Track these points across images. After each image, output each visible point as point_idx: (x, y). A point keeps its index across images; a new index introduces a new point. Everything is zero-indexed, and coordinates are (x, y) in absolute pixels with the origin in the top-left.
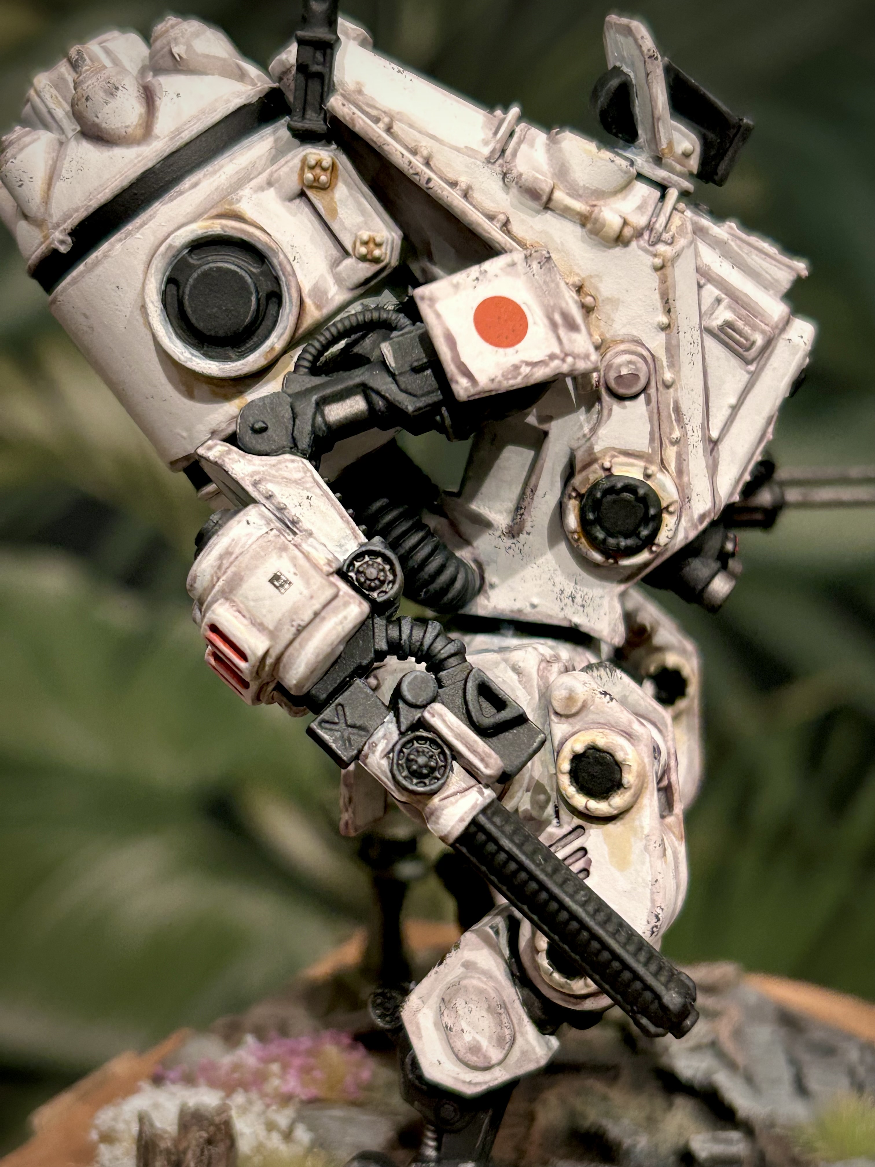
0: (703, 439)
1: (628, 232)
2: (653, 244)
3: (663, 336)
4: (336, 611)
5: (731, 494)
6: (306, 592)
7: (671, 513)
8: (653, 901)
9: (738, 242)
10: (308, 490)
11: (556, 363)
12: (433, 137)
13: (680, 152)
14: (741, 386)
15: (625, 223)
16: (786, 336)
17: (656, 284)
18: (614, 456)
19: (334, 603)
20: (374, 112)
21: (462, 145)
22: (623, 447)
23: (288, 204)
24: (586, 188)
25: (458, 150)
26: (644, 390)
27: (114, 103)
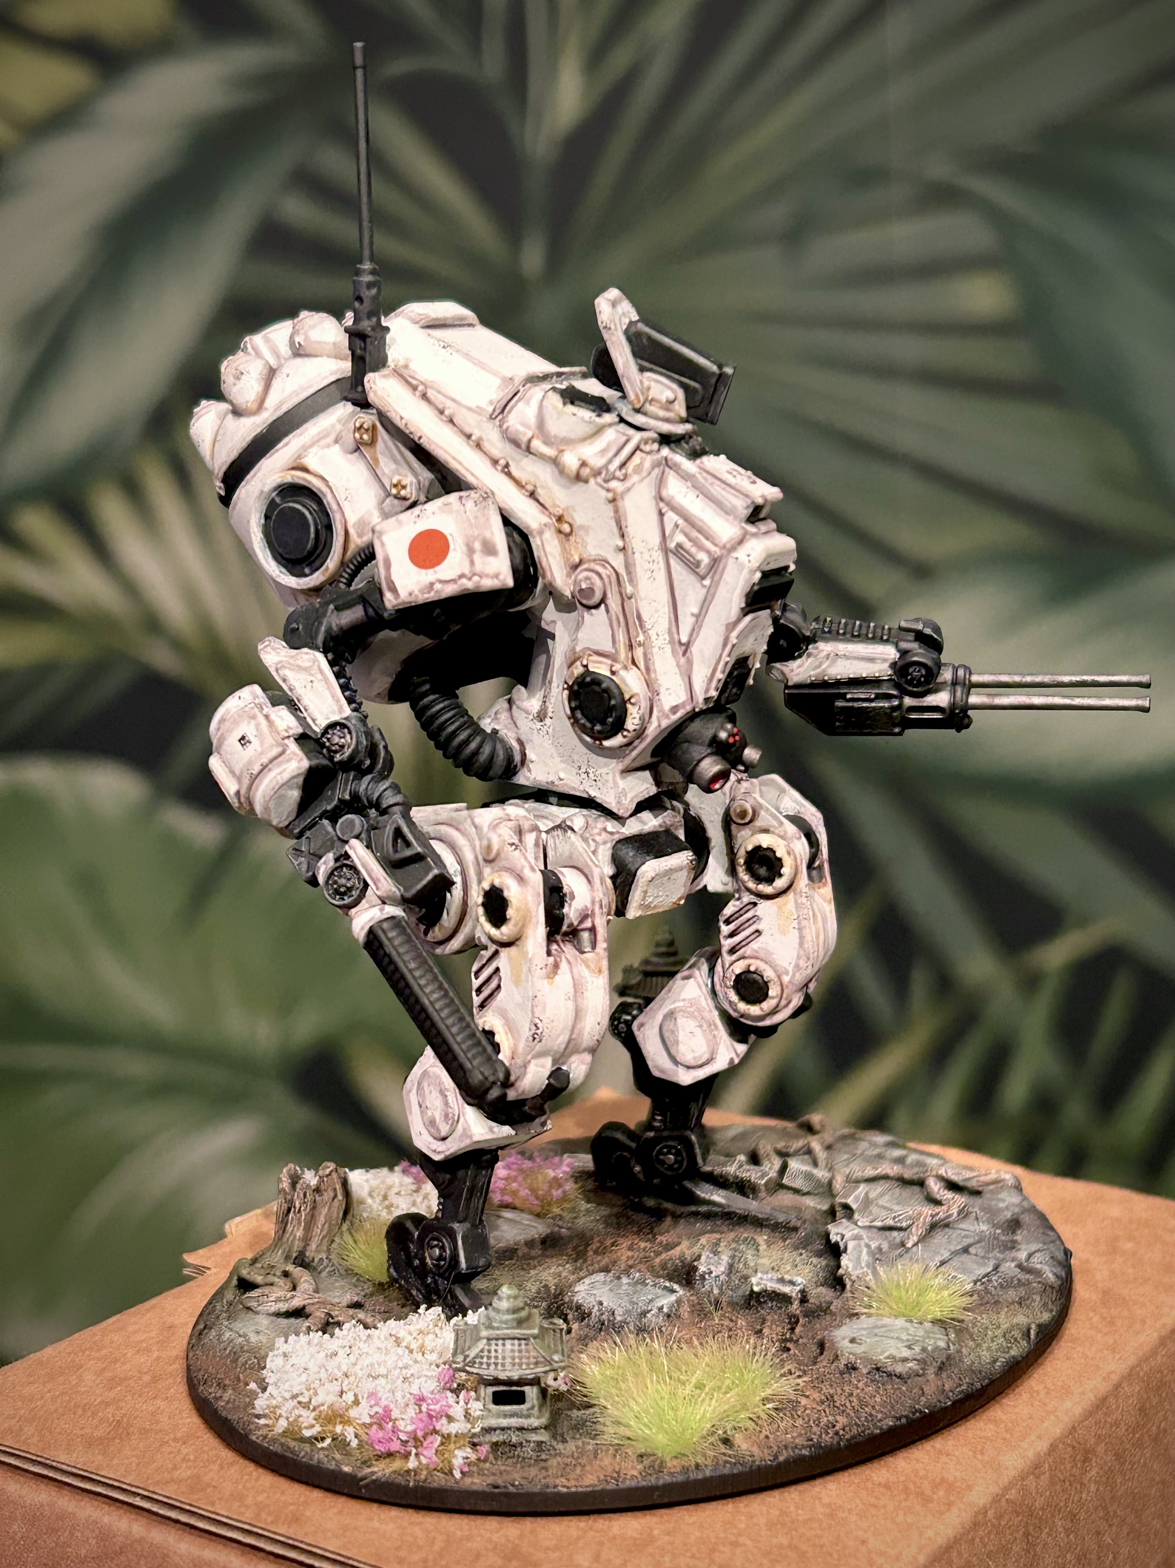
0: (672, 642)
1: (585, 472)
2: (606, 481)
3: (621, 555)
4: (279, 765)
5: (707, 690)
6: (259, 749)
7: (633, 704)
8: (533, 1012)
9: (704, 474)
10: (312, 675)
11: (464, 581)
12: (454, 400)
13: (664, 400)
14: (701, 597)
15: (584, 464)
16: (735, 555)
17: (612, 514)
18: (590, 655)
19: (281, 759)
20: (414, 382)
21: (473, 405)
22: (595, 648)
23: (349, 456)
24: (555, 437)
25: (469, 409)
26: (603, 601)
27: (240, 384)
